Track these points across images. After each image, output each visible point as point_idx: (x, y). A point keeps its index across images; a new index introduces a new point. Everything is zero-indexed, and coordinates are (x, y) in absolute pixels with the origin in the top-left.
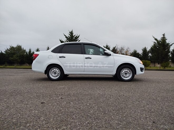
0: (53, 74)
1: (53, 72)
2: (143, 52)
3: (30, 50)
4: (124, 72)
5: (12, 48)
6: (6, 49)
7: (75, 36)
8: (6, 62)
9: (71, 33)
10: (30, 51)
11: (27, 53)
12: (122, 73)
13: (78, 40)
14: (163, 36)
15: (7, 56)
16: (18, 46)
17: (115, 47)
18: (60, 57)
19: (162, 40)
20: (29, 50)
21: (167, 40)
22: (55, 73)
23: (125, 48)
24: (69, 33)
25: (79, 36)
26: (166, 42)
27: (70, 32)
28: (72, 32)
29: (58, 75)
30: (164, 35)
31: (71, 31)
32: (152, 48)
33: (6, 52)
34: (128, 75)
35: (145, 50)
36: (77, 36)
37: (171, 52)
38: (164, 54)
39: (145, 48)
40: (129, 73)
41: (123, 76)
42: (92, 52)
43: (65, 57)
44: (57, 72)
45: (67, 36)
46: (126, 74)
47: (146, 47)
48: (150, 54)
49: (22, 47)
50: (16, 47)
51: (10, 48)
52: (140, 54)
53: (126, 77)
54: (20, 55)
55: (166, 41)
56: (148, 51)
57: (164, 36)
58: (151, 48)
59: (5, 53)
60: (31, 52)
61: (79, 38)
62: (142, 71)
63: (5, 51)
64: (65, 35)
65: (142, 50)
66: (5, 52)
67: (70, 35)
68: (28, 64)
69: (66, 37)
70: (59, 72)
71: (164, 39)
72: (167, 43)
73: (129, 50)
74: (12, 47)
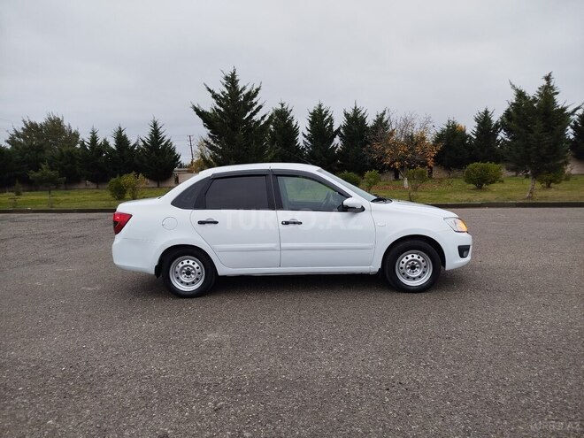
0: (183, 278)
1: (183, 268)
2: (479, 128)
3: (93, 133)
4: (407, 264)
5: (32, 128)
6: (13, 133)
7: (244, 89)
8: (17, 181)
9: (232, 81)
10: (94, 139)
11: (83, 145)
12: (401, 265)
13: (256, 103)
14: (545, 83)
15: (19, 157)
16: (50, 119)
17: (384, 114)
18: (200, 223)
19: (540, 95)
20: (89, 136)
21: (557, 93)
22: (188, 273)
23: (415, 121)
24: (225, 82)
25: (258, 90)
26: (554, 102)
27: (227, 78)
28: (233, 75)
29: (197, 279)
30: (548, 78)
31: (228, 73)
32: (508, 114)
33: (12, 141)
34: (419, 272)
35: (484, 121)
36: (250, 92)
37: (572, 124)
38: (546, 146)
39: (486, 112)
40: (424, 264)
41: (404, 274)
42: (307, 133)
43: (216, 223)
44: (194, 269)
45: (218, 92)
46: (413, 267)
47: (490, 110)
48: (502, 135)
49: (65, 123)
50: (46, 124)
51: (23, 129)
52: (469, 136)
53: (414, 279)
54: (62, 153)
55: (556, 97)
56: (496, 125)
57: (549, 83)
58: (508, 111)
59: (9, 147)
60: (99, 142)
61: (258, 96)
62: (465, 253)
63: (8, 139)
64: (209, 90)
65: (477, 120)
66: (8, 142)
67: (226, 86)
68: (92, 181)
69: (215, 96)
70: (199, 270)
71: (548, 92)
72: (558, 104)
73: (430, 125)
74: (31, 123)
